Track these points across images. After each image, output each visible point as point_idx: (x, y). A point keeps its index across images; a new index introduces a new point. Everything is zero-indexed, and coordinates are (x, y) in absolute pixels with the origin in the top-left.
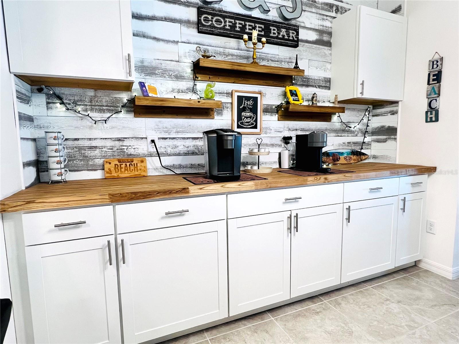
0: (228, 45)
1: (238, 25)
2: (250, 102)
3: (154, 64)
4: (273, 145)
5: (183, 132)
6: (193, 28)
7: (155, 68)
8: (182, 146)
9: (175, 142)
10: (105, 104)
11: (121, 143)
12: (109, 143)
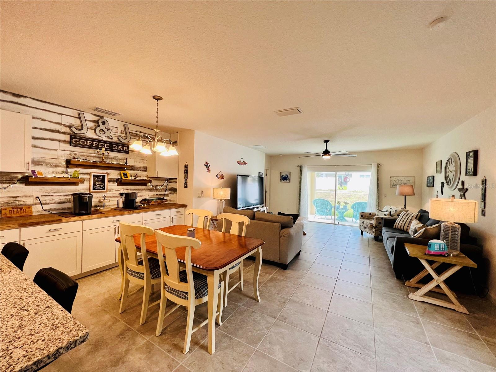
0: (89, 152)
1: (94, 144)
2: (101, 178)
3: (41, 160)
4: (114, 197)
5: (58, 192)
6: (67, 144)
7: (41, 162)
8: (56, 199)
9: (53, 197)
10: (4, 179)
11: (14, 199)
12: (6, 199)
